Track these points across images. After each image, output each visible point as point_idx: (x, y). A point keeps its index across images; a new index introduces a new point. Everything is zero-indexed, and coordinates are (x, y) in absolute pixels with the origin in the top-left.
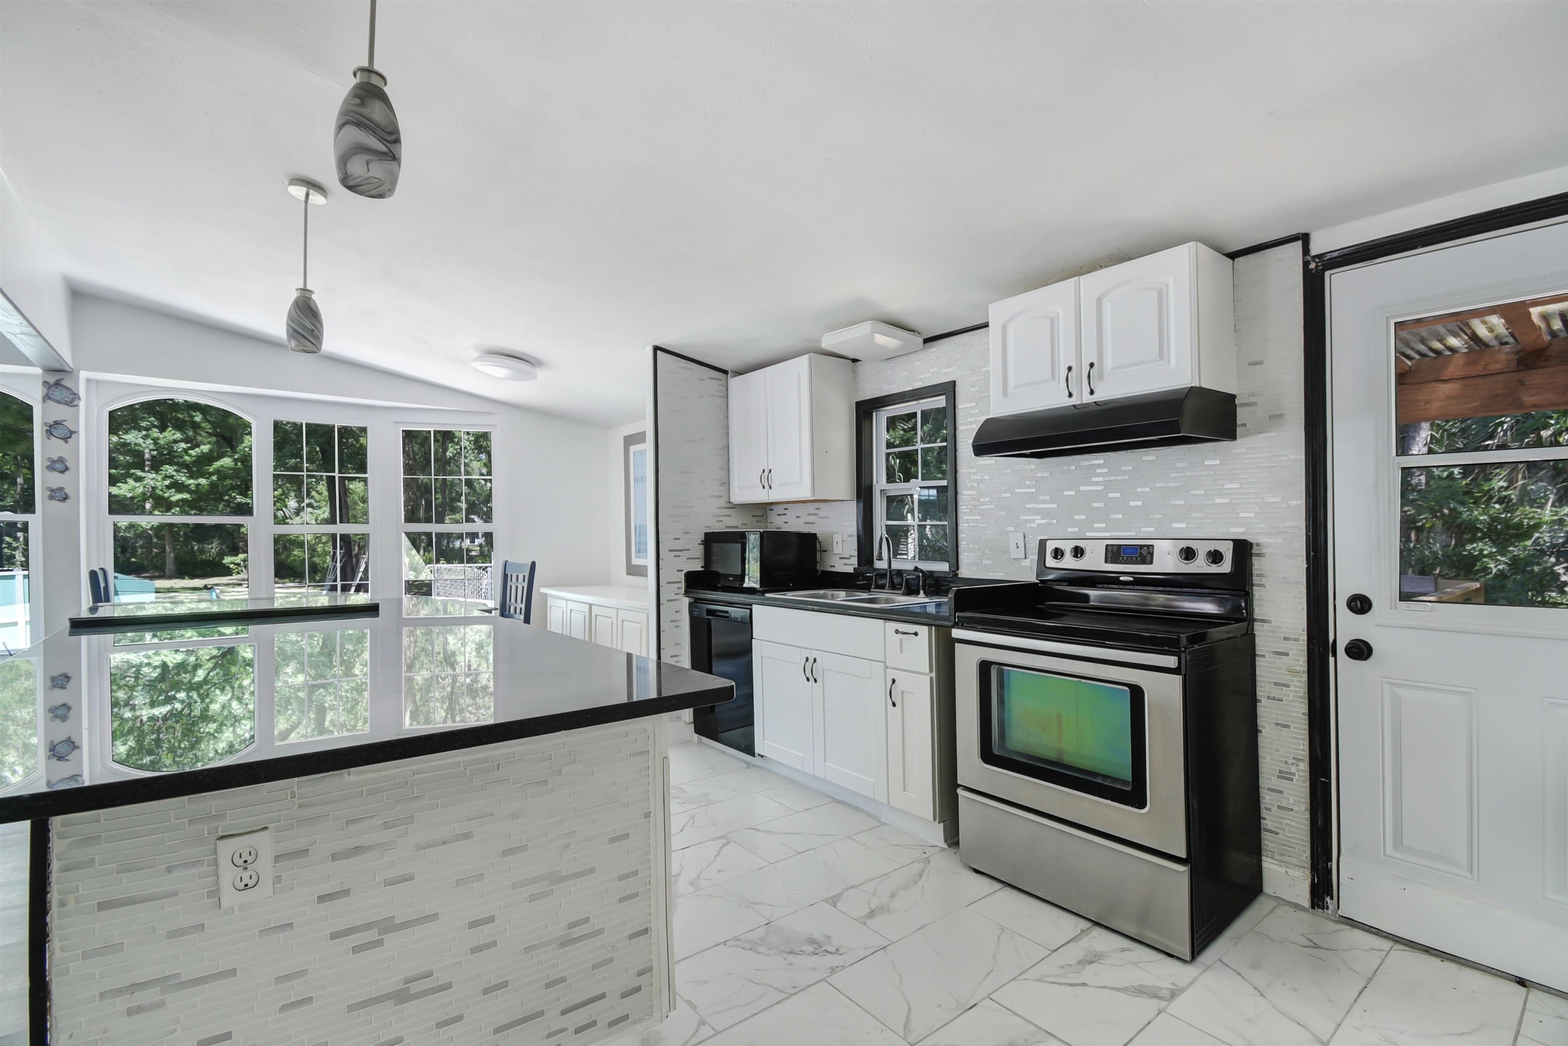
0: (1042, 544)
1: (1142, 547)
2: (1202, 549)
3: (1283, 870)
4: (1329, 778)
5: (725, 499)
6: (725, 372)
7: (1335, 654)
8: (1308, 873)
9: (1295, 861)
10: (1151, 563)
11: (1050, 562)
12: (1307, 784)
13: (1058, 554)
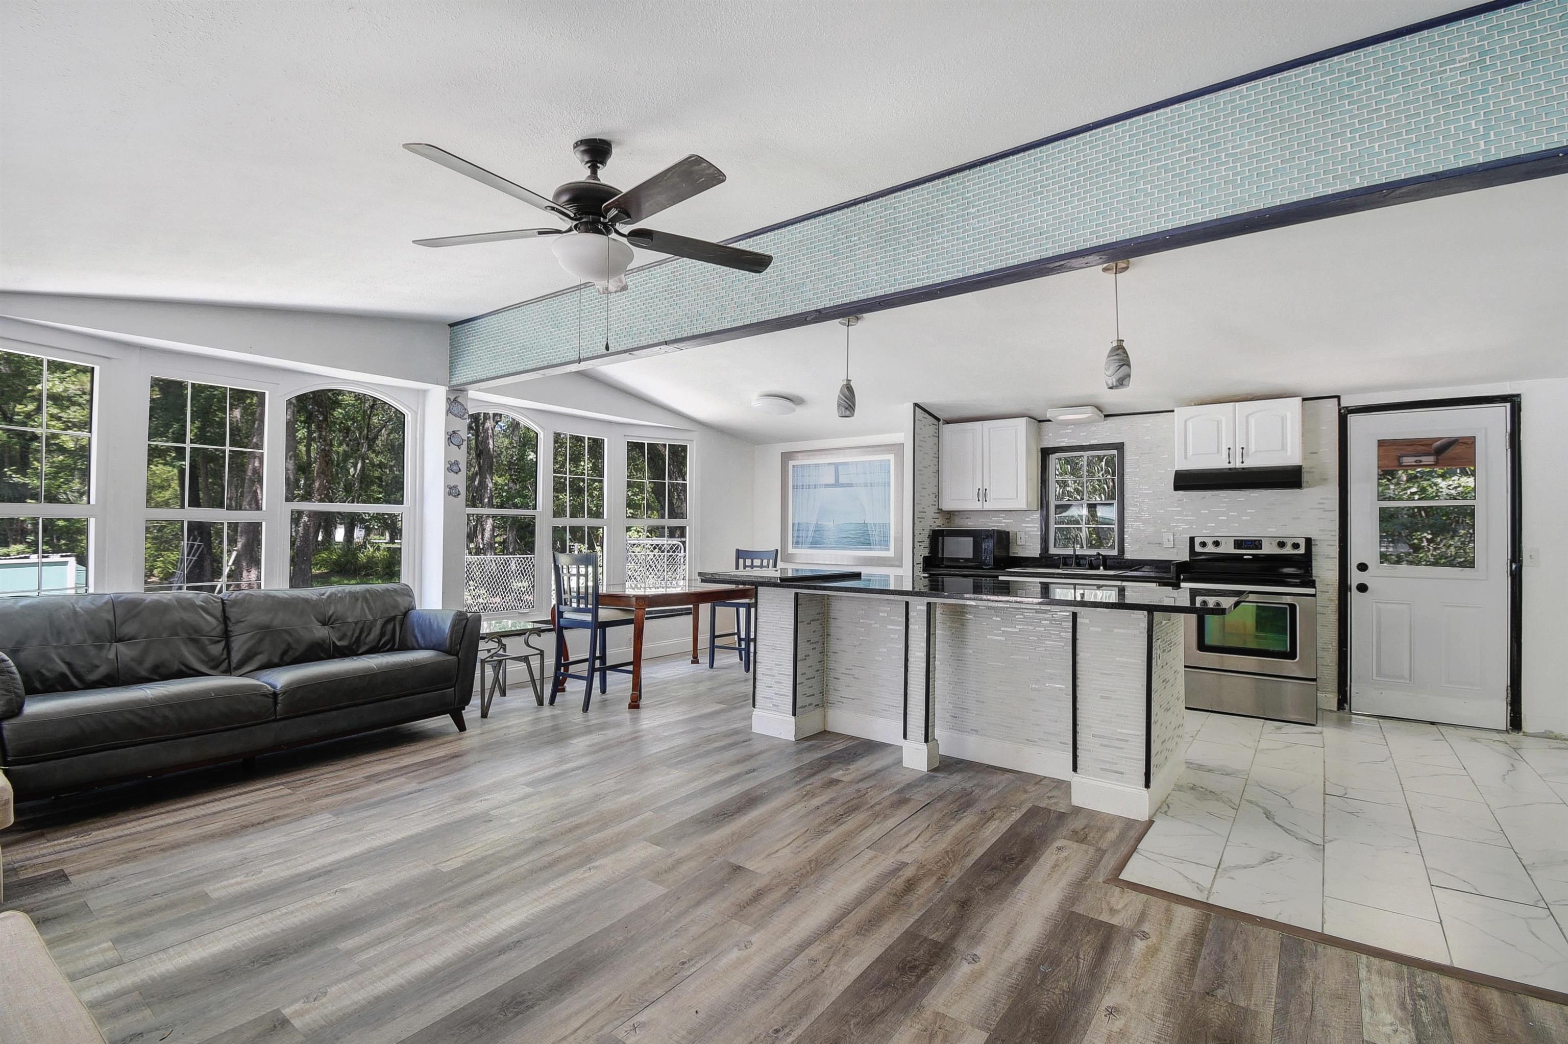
0: (1192, 540)
1: (1255, 541)
2: (1289, 543)
3: (1324, 695)
4: (1347, 648)
5: (937, 507)
6: (938, 420)
7: (1351, 591)
8: (1336, 694)
9: (1330, 690)
10: (1261, 549)
11: (1198, 549)
12: (1337, 652)
13: (1204, 544)
